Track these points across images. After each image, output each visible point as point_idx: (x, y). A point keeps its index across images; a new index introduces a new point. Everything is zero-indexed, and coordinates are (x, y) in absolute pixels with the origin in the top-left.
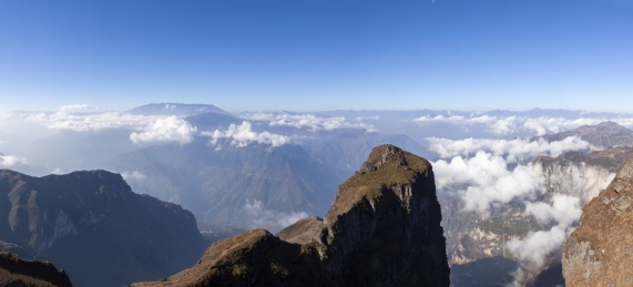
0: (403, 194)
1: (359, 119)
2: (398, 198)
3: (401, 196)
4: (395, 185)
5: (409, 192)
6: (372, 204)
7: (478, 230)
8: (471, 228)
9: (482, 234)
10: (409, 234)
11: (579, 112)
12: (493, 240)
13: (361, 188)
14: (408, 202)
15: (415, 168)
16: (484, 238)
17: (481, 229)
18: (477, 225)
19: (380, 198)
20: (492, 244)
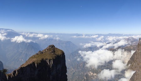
0: (50, 63)
1: (57, 36)
2: (48, 64)
3: (49, 63)
4: (47, 59)
5: (52, 62)
6: (36, 65)
7: (91, 72)
8: (89, 71)
9: (92, 74)
10: (51, 77)
11: (122, 34)
12: (95, 76)
13: (34, 59)
14: (51, 66)
15: (57, 54)
16: (93, 75)
17: (92, 72)
18: (90, 71)
19: (40, 63)
20: (95, 77)
